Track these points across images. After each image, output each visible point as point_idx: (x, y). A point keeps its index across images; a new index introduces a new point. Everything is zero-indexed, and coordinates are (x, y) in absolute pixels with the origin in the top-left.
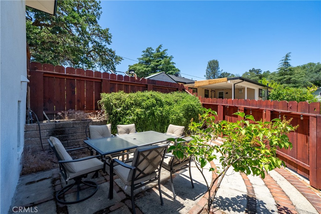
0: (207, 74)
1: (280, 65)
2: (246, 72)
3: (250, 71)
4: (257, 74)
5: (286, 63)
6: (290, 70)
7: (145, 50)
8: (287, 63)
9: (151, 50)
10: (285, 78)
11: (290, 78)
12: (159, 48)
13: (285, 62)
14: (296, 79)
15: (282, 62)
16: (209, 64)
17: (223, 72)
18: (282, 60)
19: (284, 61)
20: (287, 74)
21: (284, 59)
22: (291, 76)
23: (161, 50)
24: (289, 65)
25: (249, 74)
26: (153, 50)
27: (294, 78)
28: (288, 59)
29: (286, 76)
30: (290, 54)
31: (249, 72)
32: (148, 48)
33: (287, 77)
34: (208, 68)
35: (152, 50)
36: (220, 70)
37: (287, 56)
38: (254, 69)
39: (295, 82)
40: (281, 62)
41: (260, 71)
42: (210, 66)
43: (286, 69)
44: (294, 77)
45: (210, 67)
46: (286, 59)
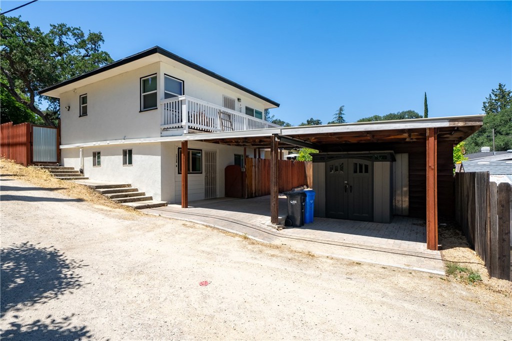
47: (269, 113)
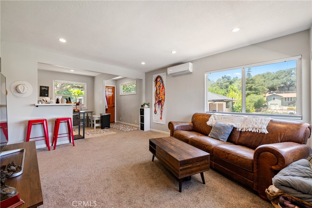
3: (223, 77)
4: (228, 81)
6: (252, 79)
8: (250, 74)
10: (248, 86)
11: (252, 86)
13: (248, 74)
14: (256, 87)
20: (250, 83)
22: (252, 85)
24: (251, 76)
25: (222, 80)
29: (248, 85)
31: (221, 78)
38: (225, 76)
39: (255, 89)
41: (230, 78)
43: (248, 79)
44: (254, 86)
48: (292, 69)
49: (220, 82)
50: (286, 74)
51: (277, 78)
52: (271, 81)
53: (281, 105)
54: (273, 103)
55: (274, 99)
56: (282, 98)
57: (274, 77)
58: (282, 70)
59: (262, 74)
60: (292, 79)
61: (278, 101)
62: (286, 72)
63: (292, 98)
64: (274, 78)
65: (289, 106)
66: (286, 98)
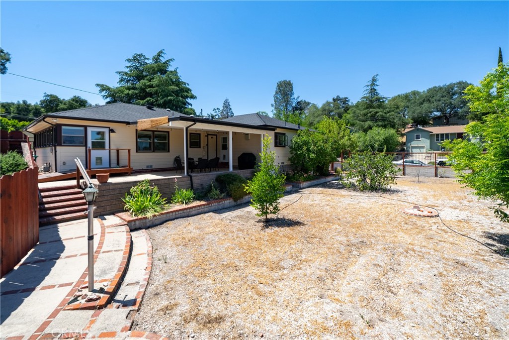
0: (275, 102)
1: (365, 93)
2: (327, 102)
3: (334, 100)
4: (342, 105)
5: (373, 91)
7: (131, 58)
8: (375, 90)
9: (142, 58)
10: (369, 112)
11: (377, 112)
12: (159, 55)
13: (372, 89)
14: (384, 114)
15: (368, 88)
16: (278, 86)
17: (299, 100)
18: (368, 86)
19: (370, 87)
20: (374, 107)
21: (369, 83)
22: (378, 110)
23: (163, 60)
24: (377, 93)
25: (332, 105)
26: (148, 59)
27: (380, 113)
28: (374, 84)
29: (371, 110)
30: (378, 77)
31: (331, 101)
32: (137, 55)
33: (373, 110)
34: (277, 93)
35: (146, 58)
36: (295, 96)
37: (374, 80)
38: (338, 96)
39: (383, 119)
40: (366, 88)
41: (348, 101)
42: (279, 89)
44: (381, 111)
45: (280, 91)
46: (373, 84)
47: (293, 94)
48: (455, 84)
49: (327, 108)
50: (444, 94)
51: (429, 100)
52: (419, 107)
53: (429, 148)
54: (417, 145)
55: (418, 137)
56: (431, 135)
57: (423, 99)
58: (437, 86)
59: (404, 95)
60: (453, 103)
61: (425, 142)
62: (444, 90)
63: (448, 134)
64: (424, 101)
65: (443, 150)
66: (437, 135)
